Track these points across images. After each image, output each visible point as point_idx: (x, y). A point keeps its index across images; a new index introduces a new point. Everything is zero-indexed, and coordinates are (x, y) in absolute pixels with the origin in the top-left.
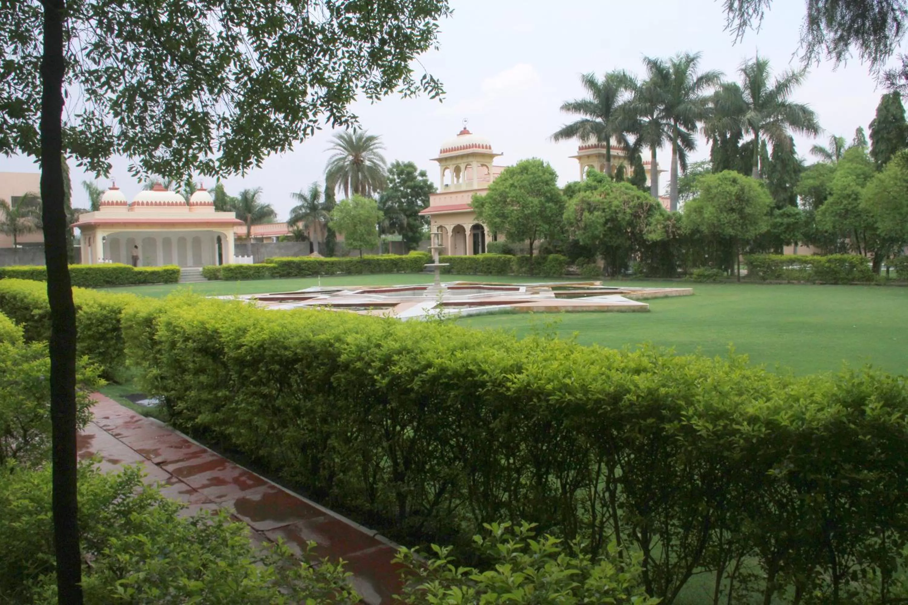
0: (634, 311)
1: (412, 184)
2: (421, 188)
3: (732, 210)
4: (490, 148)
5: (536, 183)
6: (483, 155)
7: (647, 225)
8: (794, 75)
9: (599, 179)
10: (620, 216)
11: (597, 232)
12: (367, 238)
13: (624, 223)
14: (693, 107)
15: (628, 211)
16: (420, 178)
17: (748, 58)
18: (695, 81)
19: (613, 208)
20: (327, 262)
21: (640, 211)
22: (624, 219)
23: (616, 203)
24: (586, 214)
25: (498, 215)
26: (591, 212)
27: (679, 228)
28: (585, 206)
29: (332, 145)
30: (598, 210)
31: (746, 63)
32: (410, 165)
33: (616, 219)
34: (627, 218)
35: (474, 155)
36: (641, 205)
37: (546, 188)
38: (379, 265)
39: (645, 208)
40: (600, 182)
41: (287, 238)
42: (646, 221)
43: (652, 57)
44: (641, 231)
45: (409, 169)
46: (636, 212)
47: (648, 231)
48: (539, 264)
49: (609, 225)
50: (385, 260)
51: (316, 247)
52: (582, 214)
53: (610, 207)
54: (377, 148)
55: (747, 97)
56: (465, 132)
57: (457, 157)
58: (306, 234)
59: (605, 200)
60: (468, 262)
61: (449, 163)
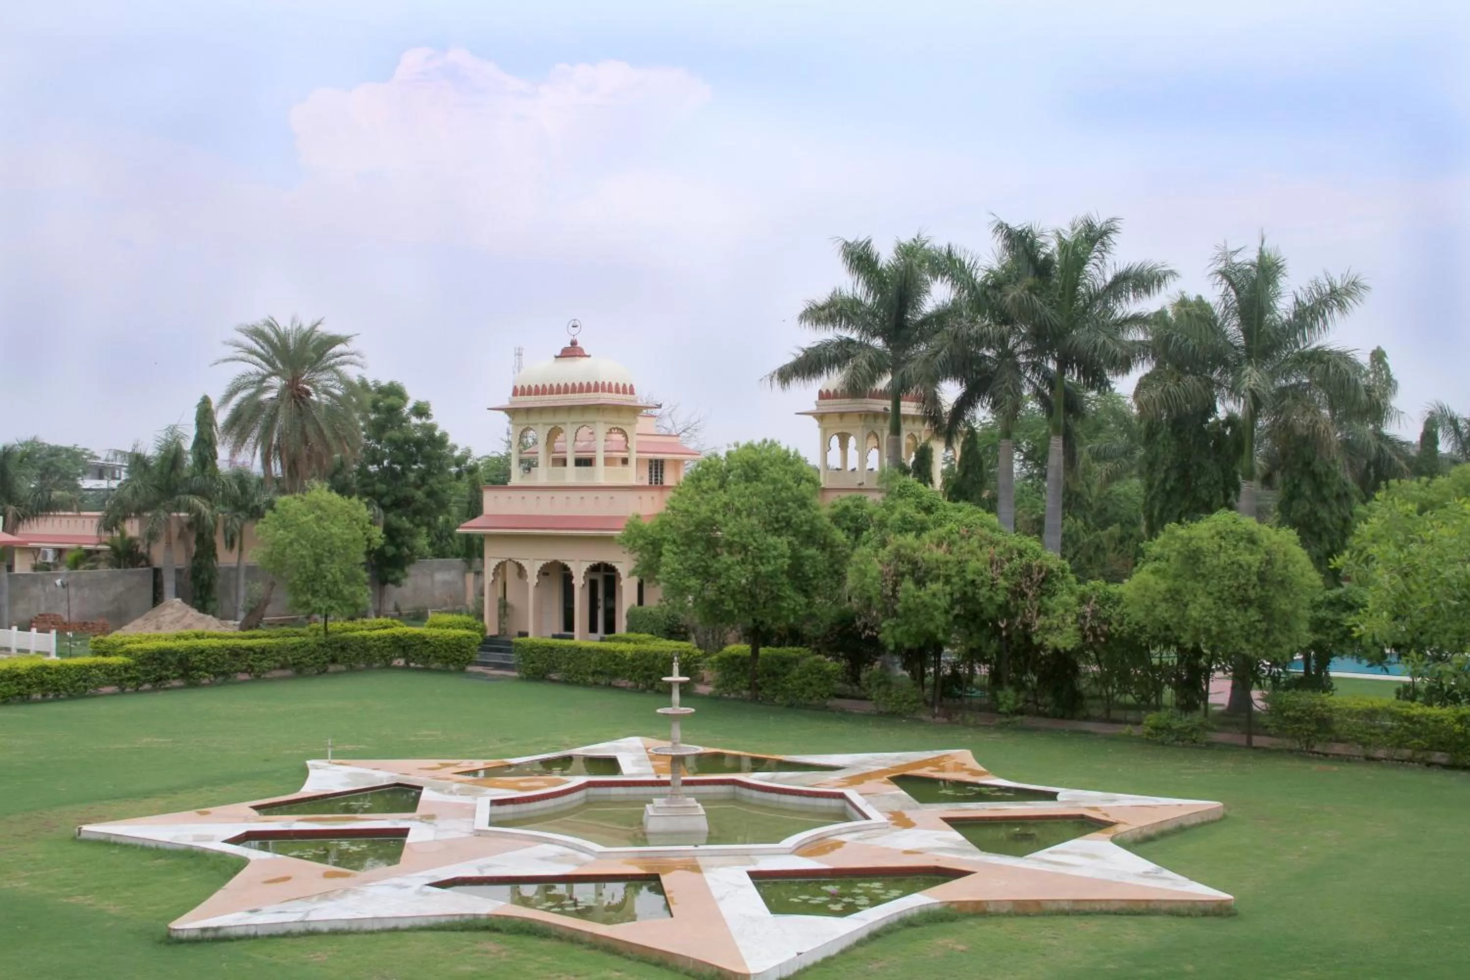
0: (1205, 914)
1: (395, 434)
2: (419, 444)
3: (1245, 603)
4: (632, 392)
5: (782, 503)
6: (617, 409)
7: (1039, 612)
8: (1333, 291)
9: (926, 503)
10: (984, 591)
11: (931, 627)
12: (347, 591)
13: (991, 610)
14: (1109, 342)
15: (1002, 582)
16: (414, 420)
17: (1231, 248)
18: (1109, 278)
19: (970, 577)
20: (250, 649)
21: (1025, 583)
22: (991, 598)
23: (974, 565)
24: (908, 584)
25: (694, 572)
26: (920, 583)
27: (1107, 621)
28: (903, 568)
29: (231, 351)
30: (937, 578)
31: (1226, 256)
32: (395, 391)
33: (974, 599)
34: (1000, 599)
35: (600, 408)
36: (1028, 570)
37: (803, 515)
38: (367, 649)
39: (1035, 577)
40: (928, 510)
41: (88, 557)
42: (1036, 604)
43: (1016, 224)
44: (1027, 626)
45: (392, 400)
46: (1018, 585)
47: (1042, 628)
48: (775, 674)
49: (957, 610)
50: (379, 638)
51: (169, 586)
52: (896, 584)
53: (962, 572)
54: (343, 363)
55: (1233, 330)
56: (572, 351)
57: (555, 410)
58: (142, 549)
59: (949, 557)
60: (594, 658)
61: (534, 419)
